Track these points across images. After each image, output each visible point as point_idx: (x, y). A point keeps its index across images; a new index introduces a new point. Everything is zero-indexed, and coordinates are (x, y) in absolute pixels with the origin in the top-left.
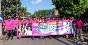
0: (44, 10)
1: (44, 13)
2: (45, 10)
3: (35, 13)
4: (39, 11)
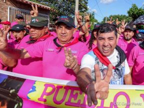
0: (118, 15)
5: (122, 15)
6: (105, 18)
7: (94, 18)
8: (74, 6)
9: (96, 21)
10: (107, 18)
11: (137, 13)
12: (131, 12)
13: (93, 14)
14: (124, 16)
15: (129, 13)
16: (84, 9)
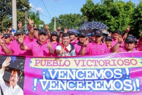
0: (70, 14)
1: (71, 22)
2: (73, 14)
3: (53, 20)
4: (61, 17)
5: (75, 14)
6: (54, 18)
7: (38, 19)
8: (10, 3)
9: (42, 23)
10: (56, 18)
11: (93, 11)
12: (85, 9)
13: (37, 14)
14: (78, 15)
15: (82, 10)
16: (25, 8)
